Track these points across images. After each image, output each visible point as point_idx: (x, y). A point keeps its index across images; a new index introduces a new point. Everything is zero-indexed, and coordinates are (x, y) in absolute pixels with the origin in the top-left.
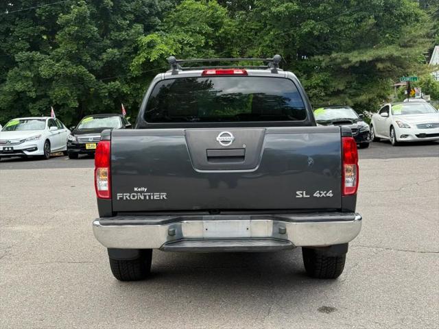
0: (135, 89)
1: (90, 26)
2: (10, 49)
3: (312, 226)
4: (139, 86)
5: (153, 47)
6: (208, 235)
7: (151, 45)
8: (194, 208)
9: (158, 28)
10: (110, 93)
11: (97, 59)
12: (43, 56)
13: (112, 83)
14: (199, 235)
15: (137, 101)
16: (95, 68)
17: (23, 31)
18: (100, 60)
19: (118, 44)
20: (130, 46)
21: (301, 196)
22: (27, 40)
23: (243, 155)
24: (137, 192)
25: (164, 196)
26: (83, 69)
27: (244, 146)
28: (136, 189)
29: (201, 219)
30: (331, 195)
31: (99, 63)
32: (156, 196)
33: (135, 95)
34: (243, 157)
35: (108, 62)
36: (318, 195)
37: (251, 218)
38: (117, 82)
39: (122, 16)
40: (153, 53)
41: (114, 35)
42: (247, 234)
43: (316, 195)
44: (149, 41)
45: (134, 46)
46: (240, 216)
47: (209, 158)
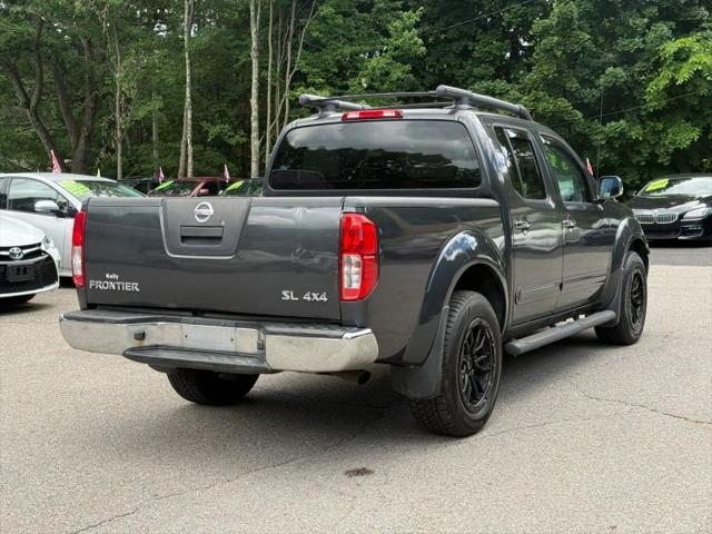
0: (655, 132)
1: (578, 32)
2: (467, 79)
3: (290, 342)
4: (660, 126)
5: (685, 60)
6: (189, 344)
7: (681, 56)
8: (171, 305)
9: (704, 25)
10: (610, 141)
11: (592, 85)
12: (509, 86)
13: (613, 123)
14: (177, 343)
15: (657, 152)
16: (586, 101)
17: (486, 49)
18: (596, 88)
19: (627, 59)
20: (648, 60)
21: (288, 297)
22: (492, 63)
23: (219, 235)
24: (109, 280)
25: (135, 287)
26: (563, 103)
27: (223, 223)
28: (107, 276)
29: (179, 321)
30: (325, 299)
31: (595, 91)
32: (127, 287)
33: (653, 142)
34: (220, 238)
35: (608, 90)
36: (309, 299)
37: (236, 326)
38: (622, 122)
39: (638, 10)
40: (683, 70)
41: (624, 44)
42: (231, 348)
43: (307, 297)
44: (676, 49)
45: (653, 60)
46: (223, 321)
47: (184, 238)
